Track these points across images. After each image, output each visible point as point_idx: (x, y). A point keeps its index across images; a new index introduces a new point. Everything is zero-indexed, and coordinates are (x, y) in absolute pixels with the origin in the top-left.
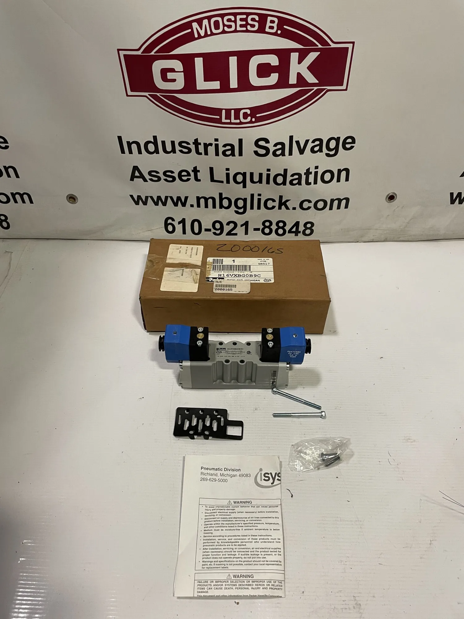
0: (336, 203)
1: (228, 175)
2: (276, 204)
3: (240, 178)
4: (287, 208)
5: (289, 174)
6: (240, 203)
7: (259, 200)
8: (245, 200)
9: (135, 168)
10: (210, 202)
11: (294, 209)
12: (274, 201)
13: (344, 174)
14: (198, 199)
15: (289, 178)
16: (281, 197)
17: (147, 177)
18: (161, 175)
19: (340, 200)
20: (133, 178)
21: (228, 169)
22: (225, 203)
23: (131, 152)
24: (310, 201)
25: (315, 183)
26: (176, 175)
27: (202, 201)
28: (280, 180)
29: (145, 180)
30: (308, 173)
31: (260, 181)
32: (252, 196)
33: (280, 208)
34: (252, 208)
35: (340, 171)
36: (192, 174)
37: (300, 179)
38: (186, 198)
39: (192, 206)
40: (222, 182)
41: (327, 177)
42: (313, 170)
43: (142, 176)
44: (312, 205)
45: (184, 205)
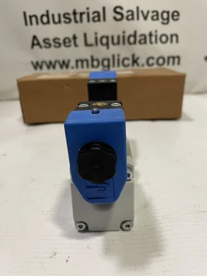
0: (171, 60)
1: (96, 38)
2: (130, 62)
3: (104, 41)
4: (138, 65)
5: (138, 34)
6: (106, 63)
7: (118, 60)
8: (108, 60)
9: (35, 37)
10: (85, 63)
11: (143, 65)
12: (128, 59)
13: (174, 38)
14: (77, 61)
15: (138, 38)
16: (133, 56)
17: (42, 44)
18: (51, 42)
19: (174, 58)
20: (33, 45)
21: (96, 33)
22: (95, 63)
23: (31, 24)
24: (153, 58)
25: (156, 42)
26: (61, 41)
27: (80, 63)
28: (132, 39)
29: (41, 47)
30: (151, 35)
31: (118, 43)
32: (114, 56)
33: (133, 65)
34: (114, 65)
35: (172, 36)
36: (72, 41)
37: (145, 39)
38: (69, 61)
39: (73, 68)
40: (91, 45)
41: (164, 39)
42: (153, 33)
43: (38, 44)
44: (154, 61)
45: (67, 67)
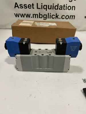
1: (42, 5)
2: (55, 17)
3: (45, 7)
4: (58, 18)
5: (59, 6)
6: (45, 16)
7: (50, 15)
8: (46, 15)
9: (16, 3)
10: (37, 16)
11: (60, 18)
12: (54, 15)
13: (74, 8)
14: (33, 15)
15: (59, 7)
16: (56, 14)
17: (19, 7)
18: (23, 6)
19: (72, 16)
20: (15, 7)
21: (42, 4)
22: (41, 16)
24: (64, 16)
25: (66, 9)
26: (27, 6)
28: (56, 8)
31: (51, 9)
32: (48, 14)
33: (56, 18)
34: (48, 18)
36: (32, 6)
37: (62, 8)
38: (30, 14)
39: (31, 17)
40: (40, 9)
41: (69, 8)
42: (65, 5)
44: (65, 17)
45: (29, 17)
